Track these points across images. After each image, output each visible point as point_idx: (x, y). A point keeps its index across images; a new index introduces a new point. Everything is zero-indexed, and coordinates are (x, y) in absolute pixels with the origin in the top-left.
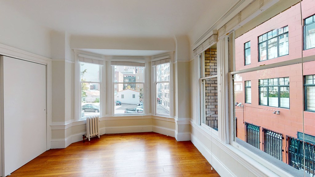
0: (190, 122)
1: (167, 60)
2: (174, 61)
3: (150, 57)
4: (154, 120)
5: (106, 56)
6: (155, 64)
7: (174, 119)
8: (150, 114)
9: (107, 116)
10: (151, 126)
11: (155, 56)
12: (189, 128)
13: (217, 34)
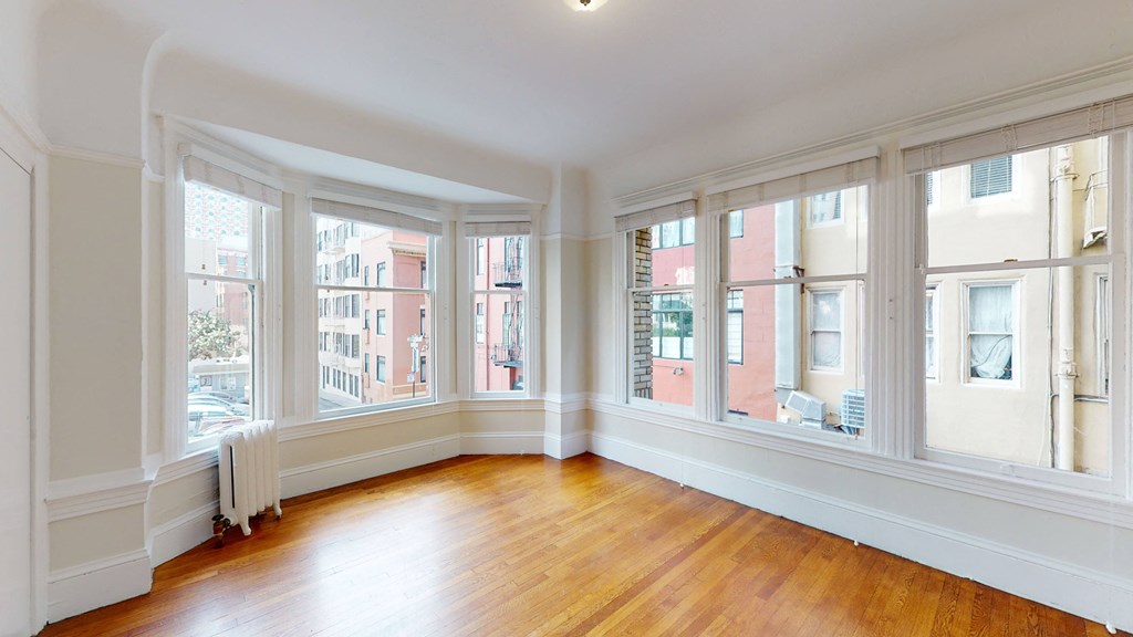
0: (587, 402)
1: (523, 226)
2: (542, 234)
3: (456, 206)
4: (467, 414)
5: (286, 172)
6: (477, 233)
7: (543, 401)
8: (454, 398)
9: (286, 423)
10: (458, 436)
11: (476, 208)
12: (587, 418)
13: (696, 201)
